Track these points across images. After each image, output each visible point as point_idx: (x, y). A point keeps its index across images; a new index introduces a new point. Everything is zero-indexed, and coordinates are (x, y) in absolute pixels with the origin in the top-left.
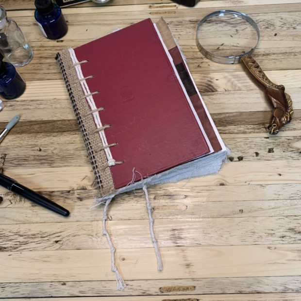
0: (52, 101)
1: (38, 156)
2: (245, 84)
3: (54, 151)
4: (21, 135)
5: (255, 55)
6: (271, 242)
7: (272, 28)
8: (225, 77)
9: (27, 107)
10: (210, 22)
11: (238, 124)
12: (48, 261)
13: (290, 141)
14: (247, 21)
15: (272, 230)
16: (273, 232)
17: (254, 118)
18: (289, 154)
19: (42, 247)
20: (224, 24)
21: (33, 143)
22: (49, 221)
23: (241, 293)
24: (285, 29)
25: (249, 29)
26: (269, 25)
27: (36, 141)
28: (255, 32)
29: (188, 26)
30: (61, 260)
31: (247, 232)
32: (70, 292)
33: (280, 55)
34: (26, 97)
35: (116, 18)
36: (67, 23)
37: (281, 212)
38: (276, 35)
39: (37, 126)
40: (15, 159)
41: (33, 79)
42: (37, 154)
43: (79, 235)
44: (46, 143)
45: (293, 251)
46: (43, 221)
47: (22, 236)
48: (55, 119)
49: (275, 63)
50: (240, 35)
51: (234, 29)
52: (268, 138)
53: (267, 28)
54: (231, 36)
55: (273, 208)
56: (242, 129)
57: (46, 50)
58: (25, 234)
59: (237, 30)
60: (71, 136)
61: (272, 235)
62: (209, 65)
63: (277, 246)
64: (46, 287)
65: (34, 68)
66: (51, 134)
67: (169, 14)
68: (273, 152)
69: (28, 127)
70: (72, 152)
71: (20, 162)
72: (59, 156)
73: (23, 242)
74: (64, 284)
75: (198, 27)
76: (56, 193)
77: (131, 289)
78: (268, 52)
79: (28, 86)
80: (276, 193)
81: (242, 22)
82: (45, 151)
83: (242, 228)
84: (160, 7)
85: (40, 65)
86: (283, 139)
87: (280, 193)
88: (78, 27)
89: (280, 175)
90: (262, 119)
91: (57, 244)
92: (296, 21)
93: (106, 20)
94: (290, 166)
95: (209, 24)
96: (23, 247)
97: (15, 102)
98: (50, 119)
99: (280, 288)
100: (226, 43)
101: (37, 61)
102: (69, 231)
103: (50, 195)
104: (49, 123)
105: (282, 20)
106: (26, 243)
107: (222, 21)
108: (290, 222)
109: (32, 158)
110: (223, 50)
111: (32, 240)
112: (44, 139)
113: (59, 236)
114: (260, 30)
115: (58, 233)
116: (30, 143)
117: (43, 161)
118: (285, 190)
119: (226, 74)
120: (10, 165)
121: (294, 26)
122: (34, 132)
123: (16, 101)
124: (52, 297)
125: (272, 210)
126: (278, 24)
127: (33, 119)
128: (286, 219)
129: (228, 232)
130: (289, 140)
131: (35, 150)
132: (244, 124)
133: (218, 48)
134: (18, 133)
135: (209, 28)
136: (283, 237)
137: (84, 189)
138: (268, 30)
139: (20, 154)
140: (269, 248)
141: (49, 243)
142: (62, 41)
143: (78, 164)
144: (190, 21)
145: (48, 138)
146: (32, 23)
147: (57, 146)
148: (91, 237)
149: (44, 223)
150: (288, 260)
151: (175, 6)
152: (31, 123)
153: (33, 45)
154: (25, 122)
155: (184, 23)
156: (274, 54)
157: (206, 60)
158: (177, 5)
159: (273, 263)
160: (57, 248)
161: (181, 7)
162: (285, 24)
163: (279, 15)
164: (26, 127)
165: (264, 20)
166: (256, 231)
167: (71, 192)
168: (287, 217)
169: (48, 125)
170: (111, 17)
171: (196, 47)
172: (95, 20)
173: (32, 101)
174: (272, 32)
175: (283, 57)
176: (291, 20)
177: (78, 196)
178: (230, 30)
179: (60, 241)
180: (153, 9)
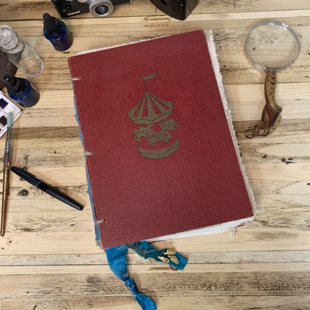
0: (63, 110)
1: (53, 157)
3: (67, 154)
4: (39, 139)
7: (252, 42)
9: (42, 115)
12: (67, 240)
18: (254, 158)
19: (61, 229)
21: (49, 147)
25: (231, 45)
26: (249, 39)
27: (51, 144)
30: (76, 239)
32: (83, 261)
34: (41, 105)
36: (72, 35)
38: (254, 49)
39: (52, 132)
40: (36, 160)
41: (45, 89)
42: (53, 155)
43: (89, 220)
44: (59, 146)
47: (46, 221)
48: (66, 125)
50: (223, 51)
51: (218, 45)
57: (54, 61)
58: (48, 219)
59: (220, 47)
65: (45, 78)
66: (64, 138)
67: (162, 27)
68: (242, 156)
69: (44, 132)
71: (40, 163)
72: (71, 157)
73: (46, 225)
74: (79, 256)
76: (70, 188)
79: (42, 95)
81: (225, 39)
82: (59, 153)
84: (154, 19)
85: (50, 76)
86: (251, 146)
88: (82, 39)
91: (73, 227)
92: (274, 34)
96: (47, 229)
98: (62, 126)
99: (237, 260)
101: (48, 72)
102: (81, 217)
103: (65, 190)
104: (61, 129)
105: (261, 34)
106: (49, 226)
109: (49, 159)
111: (54, 224)
112: (58, 143)
113: (74, 221)
115: (73, 218)
116: (46, 146)
117: (58, 162)
120: (32, 164)
121: (272, 39)
122: (49, 137)
123: (32, 109)
126: (257, 37)
127: (48, 126)
130: (255, 146)
131: (51, 152)
134: (37, 138)
138: (249, 44)
139: (39, 156)
141: (67, 226)
142: (68, 53)
145: (61, 142)
149: (62, 211)
150: (245, 240)
151: (168, 18)
152: (46, 129)
153: (43, 56)
154: (41, 128)
156: (251, 68)
158: (170, 18)
160: (73, 229)
161: (173, 20)
162: (264, 37)
165: (245, 35)
167: (82, 187)
169: (61, 131)
173: (46, 109)
174: (251, 46)
176: (270, 34)
179: (75, 224)
180: (148, 22)
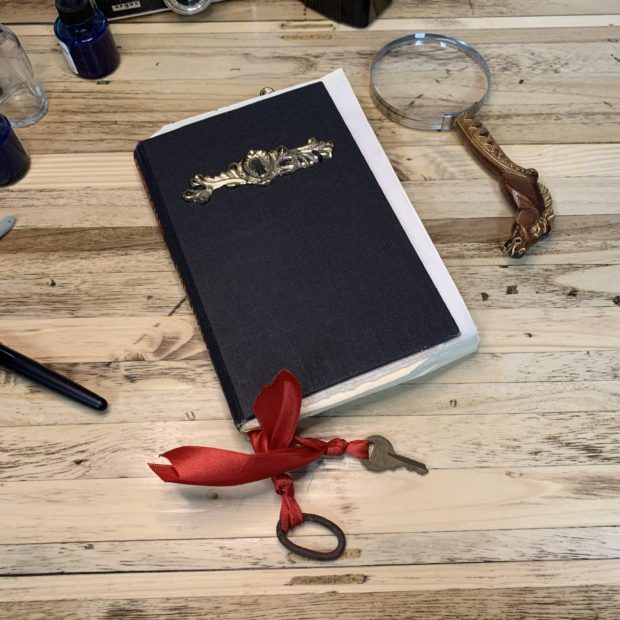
0: (82, 193)
1: (47, 295)
2: (463, 168)
3: (82, 287)
4: (16, 256)
5: (483, 116)
6: (513, 464)
7: (515, 69)
8: (425, 156)
9: (30, 202)
10: (397, 54)
11: (448, 242)
12: (59, 502)
13: (548, 273)
14: (468, 55)
15: (515, 440)
16: (516, 444)
17: (479, 231)
18: (547, 297)
19: (48, 474)
20: (424, 58)
21: (38, 271)
22: (64, 422)
23: (452, 562)
24: (538, 71)
25: (472, 69)
26: (509, 64)
27: (46, 266)
28: (483, 75)
29: (354, 61)
30: (85, 498)
31: (464, 443)
32: (101, 562)
33: (530, 118)
34: (30, 184)
35: (215, 43)
36: (119, 51)
37: (533, 406)
38: (521, 82)
39: (50, 238)
41: (46, 151)
42: (46, 292)
43: (125, 449)
44: (65, 270)
45: (554, 479)
46: (52, 422)
47: (7, 451)
48: (86, 225)
49: (521, 131)
50: (454, 79)
51: (442, 68)
52: (506, 267)
53: (505, 69)
54: (437, 81)
55: (517, 398)
56: (456, 249)
57: (74, 98)
58: (13, 447)
59: (448, 71)
60: (117, 259)
61: (514, 448)
62: (394, 133)
63: (524, 470)
64: (52, 553)
65: (49, 130)
66: (77, 253)
67: (320, 40)
68: (517, 292)
69: (32, 241)
70: (117, 288)
71: (10, 308)
72: (90, 296)
73: (8, 463)
74: (90, 547)
75: (373, 64)
76: (81, 368)
77: (229, 555)
78: (506, 112)
79: (36, 163)
80: (522, 369)
81: (458, 57)
82: (62, 286)
83: (455, 436)
84: (302, 26)
85: (60, 125)
86: (536, 270)
87: (531, 369)
88: (140, 58)
89: (530, 335)
90: (494, 232)
91: (79, 467)
92: (558, 58)
93: (196, 47)
94: (549, 320)
95: (395, 59)
96: (7, 473)
97: (6, 193)
98: (75, 226)
99: (531, 553)
100: (427, 94)
101: (57, 118)
102: (106, 441)
103: (69, 371)
104: (72, 233)
105: (533, 57)
106: (14, 465)
107: (420, 54)
108: (551, 425)
109: (36, 299)
110: (420, 106)
111: (27, 460)
112: (63, 263)
113: (83, 451)
114: (491, 72)
115: (81, 445)
116: (32, 271)
117: (58, 305)
118: (539, 364)
119: (428, 150)
121: (555, 67)
122: (42, 250)
123: (8, 190)
124: (62, 573)
125: (514, 402)
126: (525, 62)
127: (42, 225)
128: (543, 420)
129: (428, 442)
130: (546, 270)
131: (42, 284)
132: (459, 241)
133: (412, 103)
134: (11, 251)
135: (395, 65)
136: (536, 453)
137: (139, 359)
138: (508, 73)
139: (11, 292)
140: (509, 474)
141: (62, 465)
142: (107, 83)
143: (129, 312)
144: (359, 53)
145: (69, 261)
146: (49, 48)
147: (88, 277)
148: (149, 452)
149: (55, 424)
150: (545, 497)
151: (331, 26)
152: (37, 232)
153: (49, 88)
154: (26, 231)
155: (346, 56)
156: (518, 115)
157: (388, 124)
158: (335, 24)
159: (517, 504)
160: (79, 474)
161: (343, 28)
162: (538, 63)
163: (527, 47)
164: (27, 240)
165: (499, 56)
166: (483, 442)
167: (113, 365)
168: (543, 414)
169: (71, 237)
170: (205, 43)
171: (370, 100)
172: (173, 47)
173: (42, 191)
174: (515, 77)
175: (534, 122)
176: (550, 57)
177: (126, 373)
178: (435, 70)
179: (86, 460)
180: (288, 30)
